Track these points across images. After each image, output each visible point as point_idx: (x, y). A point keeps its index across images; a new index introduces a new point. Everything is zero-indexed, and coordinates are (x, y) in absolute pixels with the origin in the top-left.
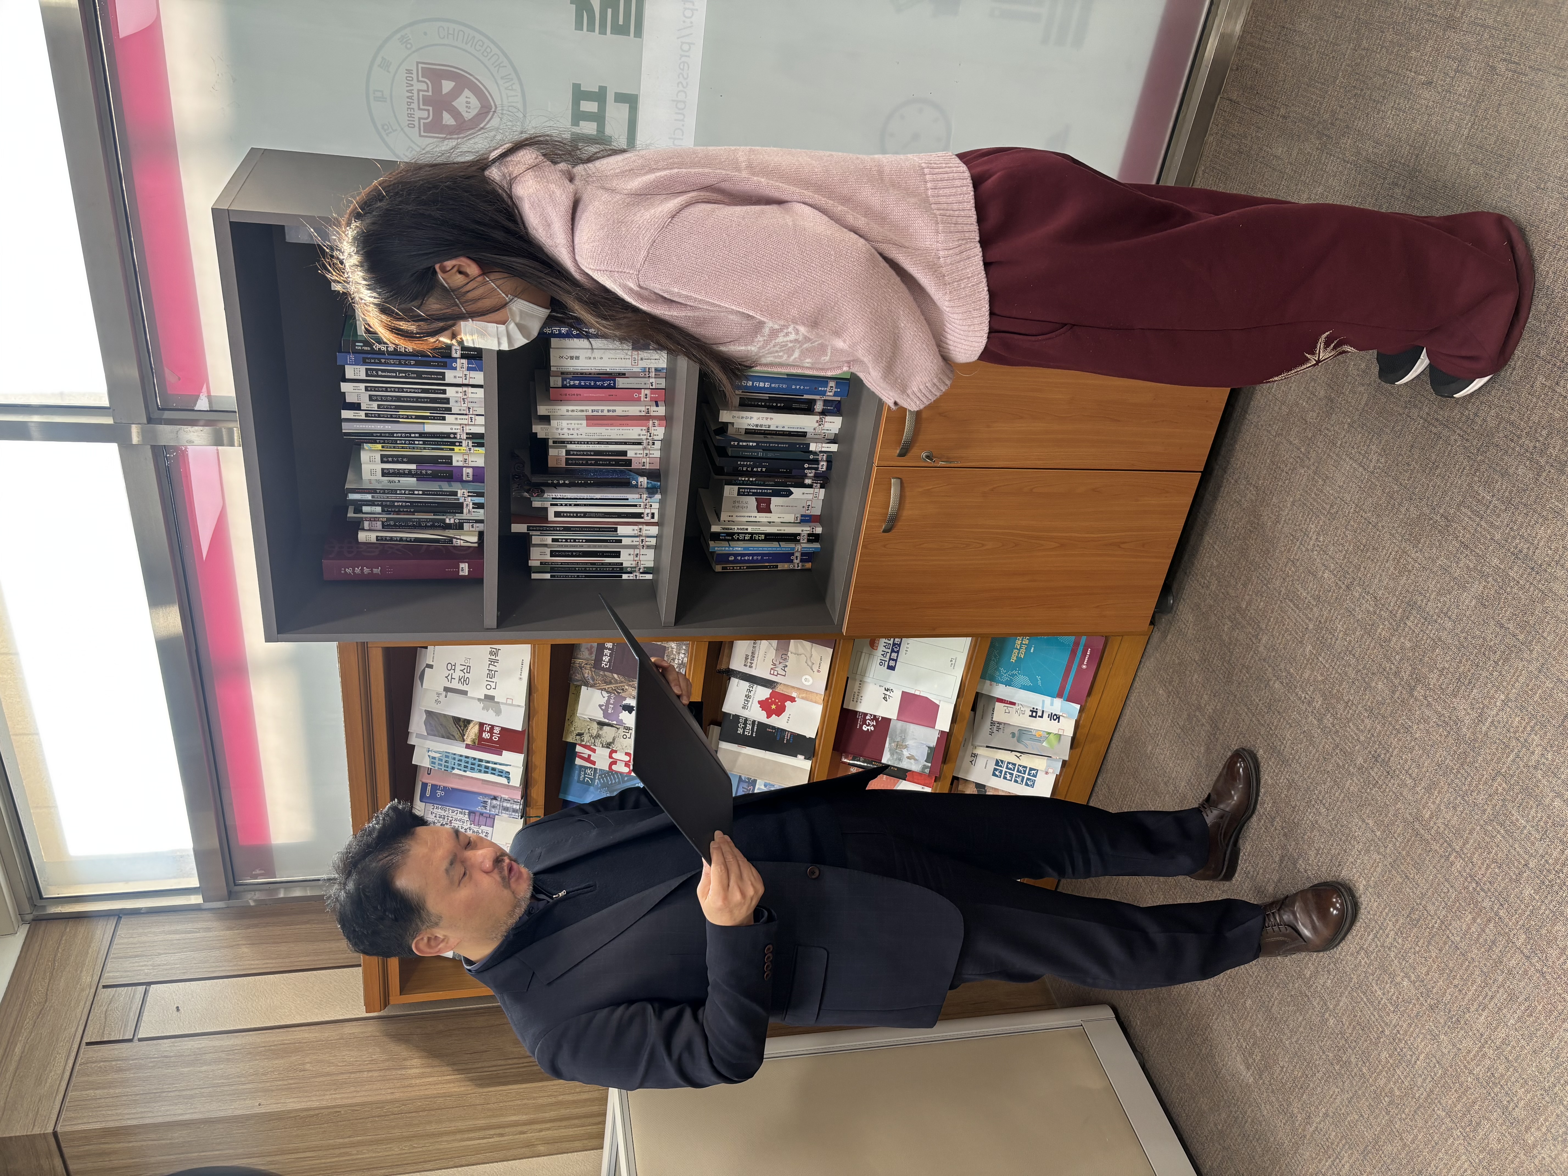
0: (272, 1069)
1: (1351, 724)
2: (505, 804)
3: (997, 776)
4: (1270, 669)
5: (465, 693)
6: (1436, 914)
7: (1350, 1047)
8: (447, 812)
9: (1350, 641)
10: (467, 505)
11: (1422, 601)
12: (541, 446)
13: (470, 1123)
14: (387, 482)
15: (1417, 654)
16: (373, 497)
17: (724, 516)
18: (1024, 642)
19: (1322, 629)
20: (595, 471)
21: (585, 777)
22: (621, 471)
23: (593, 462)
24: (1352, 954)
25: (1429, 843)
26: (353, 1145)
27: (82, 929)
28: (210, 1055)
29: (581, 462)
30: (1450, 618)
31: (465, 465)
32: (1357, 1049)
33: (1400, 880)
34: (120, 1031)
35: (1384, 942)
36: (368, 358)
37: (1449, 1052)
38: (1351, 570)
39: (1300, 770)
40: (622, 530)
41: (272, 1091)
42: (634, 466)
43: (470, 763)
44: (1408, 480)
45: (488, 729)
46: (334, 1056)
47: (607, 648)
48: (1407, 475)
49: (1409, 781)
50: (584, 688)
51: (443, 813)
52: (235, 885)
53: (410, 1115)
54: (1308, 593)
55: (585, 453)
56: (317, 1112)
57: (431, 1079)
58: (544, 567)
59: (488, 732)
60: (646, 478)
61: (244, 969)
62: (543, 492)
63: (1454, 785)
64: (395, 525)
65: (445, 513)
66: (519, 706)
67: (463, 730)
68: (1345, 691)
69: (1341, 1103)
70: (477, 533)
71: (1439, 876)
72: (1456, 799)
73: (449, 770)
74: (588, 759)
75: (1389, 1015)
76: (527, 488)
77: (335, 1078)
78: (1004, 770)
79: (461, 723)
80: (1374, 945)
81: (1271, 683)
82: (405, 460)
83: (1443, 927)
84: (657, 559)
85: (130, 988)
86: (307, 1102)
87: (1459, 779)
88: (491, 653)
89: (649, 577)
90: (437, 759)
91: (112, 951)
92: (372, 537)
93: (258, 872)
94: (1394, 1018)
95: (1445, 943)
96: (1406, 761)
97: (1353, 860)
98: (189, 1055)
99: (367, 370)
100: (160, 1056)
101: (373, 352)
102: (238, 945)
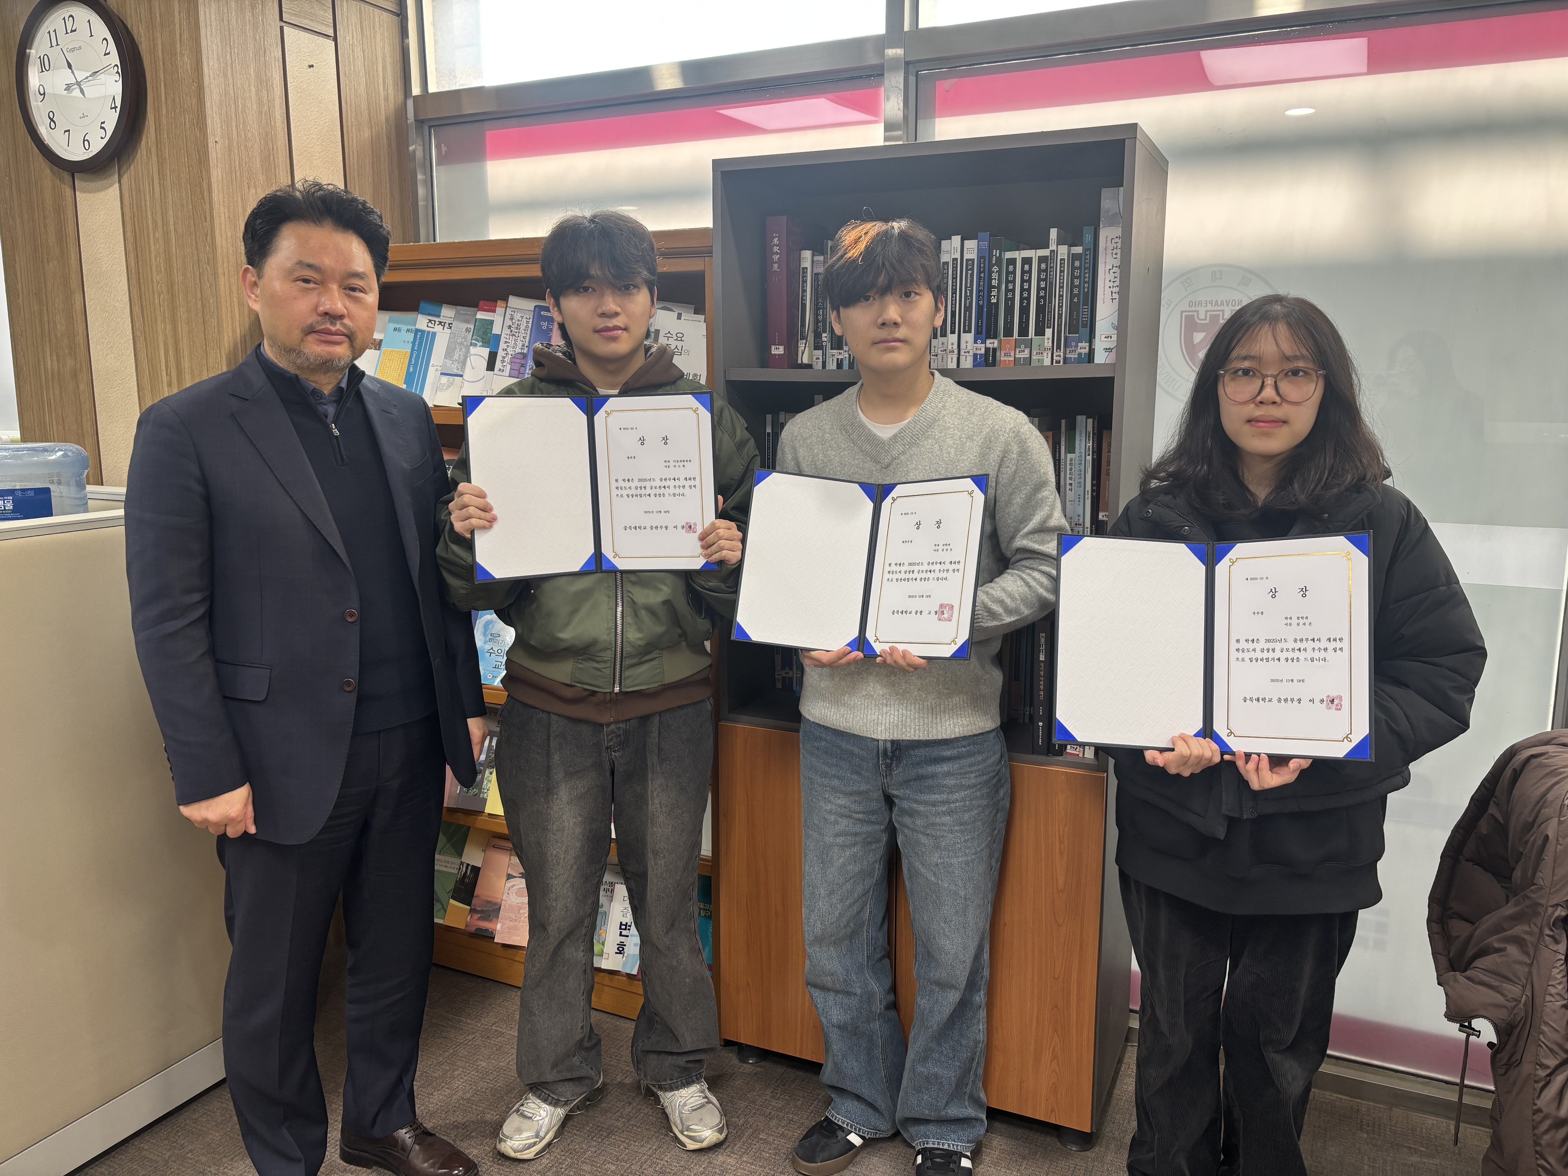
0: (250, 156)
8: (523, 331)
10: (840, 354)
28: (266, 96)
34: (291, 9)
36: (984, 261)
41: (230, 155)
52: (429, 127)
53: (198, 291)
61: (348, 129)
70: (810, 363)
85: (331, 21)
86: (218, 188)
92: (806, 263)
93: (444, 149)
98: (266, 75)
99: (973, 260)
100: (266, 46)
101: (991, 266)
102: (372, 128)
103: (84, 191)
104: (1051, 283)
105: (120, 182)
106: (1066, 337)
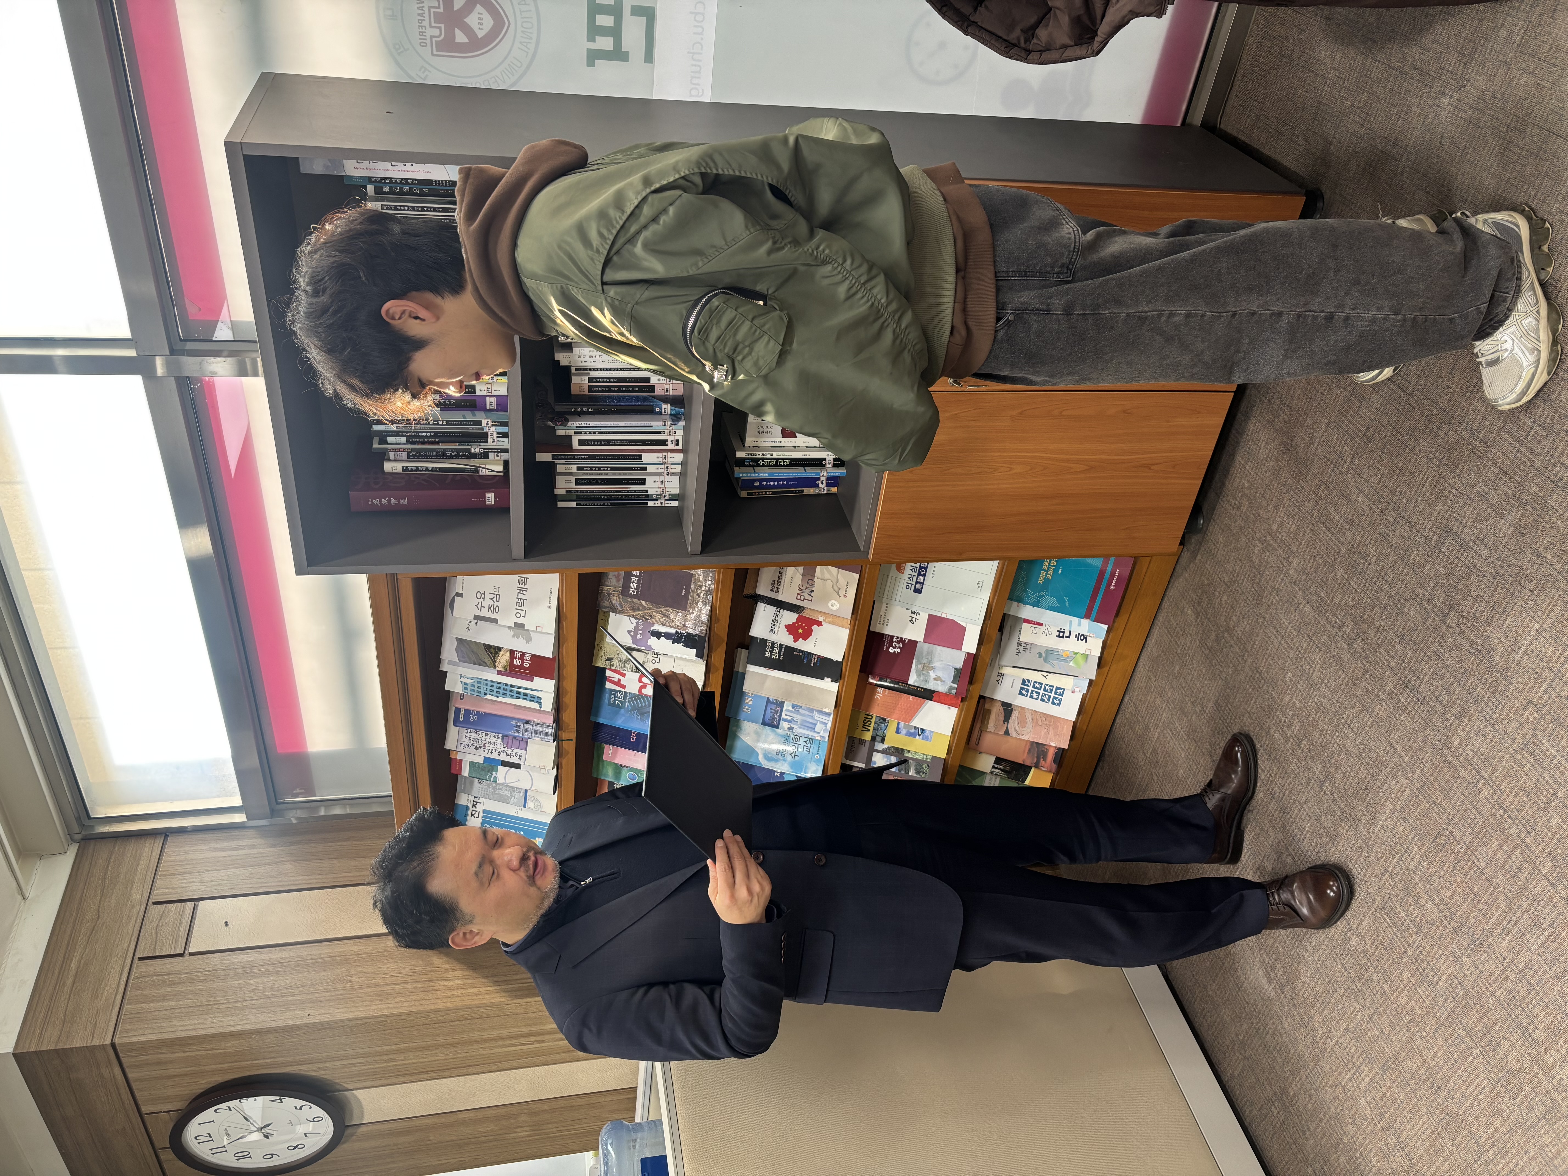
0: (320, 981)
1: (1381, 650)
2: (537, 728)
3: (1023, 695)
4: (1300, 593)
5: (495, 621)
6: (1462, 840)
7: (1372, 965)
8: (481, 736)
9: (1383, 566)
10: (492, 435)
11: (1458, 527)
12: (565, 373)
13: (511, 1031)
15: (1451, 581)
16: (397, 428)
17: (749, 441)
18: (1052, 564)
19: (1354, 553)
20: (619, 398)
21: (615, 700)
22: (645, 398)
23: (616, 389)
24: (1376, 876)
25: (1457, 770)
26: (399, 1051)
27: (131, 847)
28: (260, 968)
29: (604, 389)
30: (1486, 545)
31: (488, 394)
32: (1379, 967)
33: (1427, 805)
34: (171, 946)
35: (1409, 864)
37: (1471, 974)
38: (1386, 494)
39: (1329, 694)
40: (646, 458)
41: (321, 1002)
42: (658, 392)
43: (502, 689)
44: (1448, 404)
45: (519, 655)
46: (378, 968)
47: (634, 575)
48: (1448, 398)
49: (1439, 708)
50: (612, 615)
51: (476, 736)
52: (277, 804)
53: (454, 1023)
54: (1341, 517)
55: (608, 380)
56: (364, 1021)
57: (472, 990)
58: (570, 495)
59: (519, 659)
60: (669, 405)
62: (567, 420)
63: (1484, 713)
64: (420, 455)
65: (468, 442)
66: (549, 634)
67: (494, 657)
68: (1377, 616)
69: (1362, 1019)
70: (502, 462)
71: (1467, 802)
72: (1486, 726)
73: (482, 695)
74: (618, 683)
75: (1412, 936)
76: (550, 416)
77: (380, 989)
78: (1031, 689)
79: (493, 651)
80: (1398, 868)
81: (1301, 606)
83: (1469, 853)
84: (683, 485)
85: (179, 904)
86: (354, 1012)
87: (1489, 707)
88: (519, 582)
89: (675, 504)
90: (469, 685)
91: (161, 868)
92: (398, 467)
93: (298, 791)
94: (1416, 938)
95: (1470, 868)
96: (1437, 687)
97: (1379, 784)
98: (240, 968)
100: (210, 969)
102: (282, 861)
103: (362, 1117)
105: (352, 1090)
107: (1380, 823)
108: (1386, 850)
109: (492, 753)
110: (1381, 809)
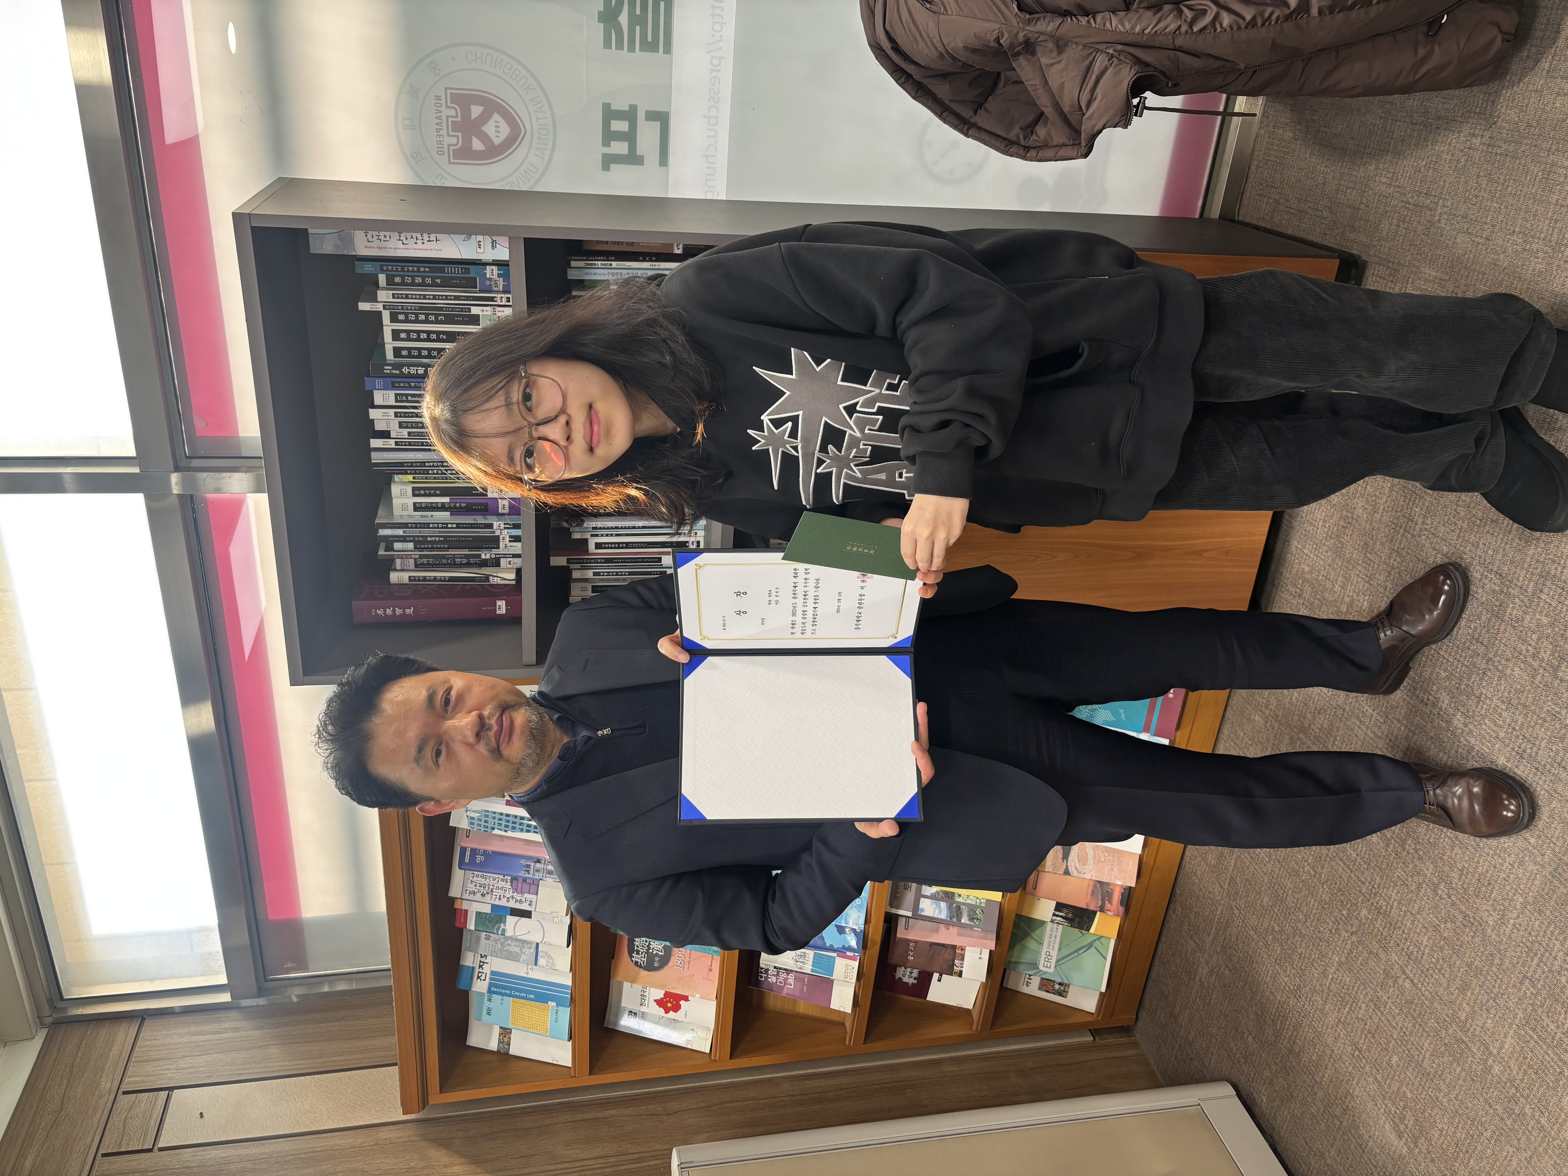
1: (1486, 721)
7: (1522, 1096)
8: (488, 880)
9: (1476, 628)
10: (504, 539)
14: (418, 517)
16: (404, 532)
24: (1514, 986)
27: (104, 1032)
28: (235, 1164)
34: (139, 1140)
36: (397, 382)
38: (1468, 549)
40: (666, 562)
43: (511, 822)
46: (368, 1164)
51: (483, 881)
52: (266, 981)
61: (272, 1071)
64: (428, 564)
65: (479, 548)
70: (515, 571)
73: (489, 830)
76: (565, 519)
82: (438, 492)
85: (151, 1094)
90: (476, 819)
91: (134, 1054)
92: (404, 577)
93: (291, 966)
97: (1505, 876)
98: (212, 1163)
99: (396, 395)
100: (181, 1166)
101: (402, 376)
102: (268, 1045)
104: (421, 308)
106: (481, 291)
107: (1512, 922)
108: (1521, 952)
109: (500, 899)
110: (1510, 905)
